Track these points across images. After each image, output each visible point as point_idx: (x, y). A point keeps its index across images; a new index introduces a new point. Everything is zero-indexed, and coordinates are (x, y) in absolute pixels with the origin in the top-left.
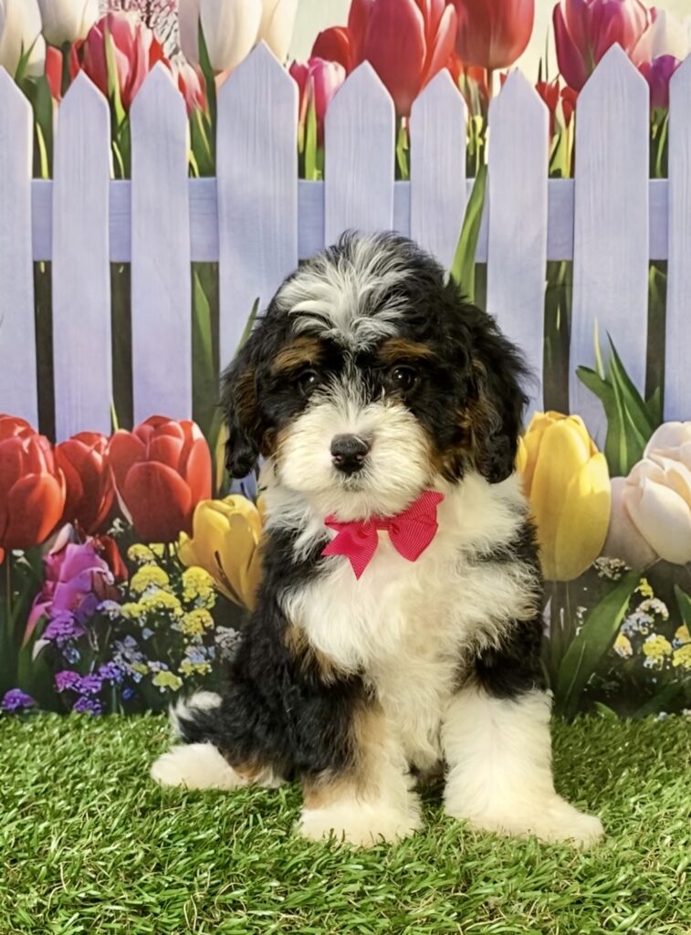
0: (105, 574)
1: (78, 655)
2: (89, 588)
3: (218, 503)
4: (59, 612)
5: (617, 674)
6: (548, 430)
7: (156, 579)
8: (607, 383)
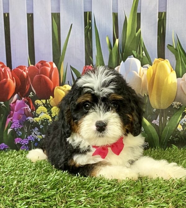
0: (28, 109)
1: (21, 133)
2: (24, 113)
3: (61, 87)
4: (15, 121)
5: (178, 136)
6: (159, 64)
7: (43, 110)
8: (176, 49)
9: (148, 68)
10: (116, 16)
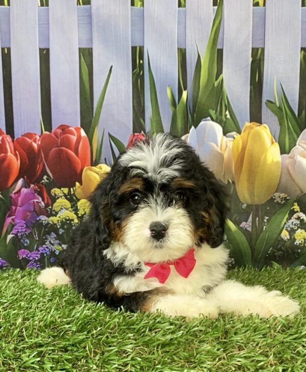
0: (40, 202)
1: (28, 242)
2: (33, 210)
3: (94, 168)
4: (19, 221)
5: (282, 248)
6: (252, 131)
7: (65, 205)
8: (280, 108)
9: (234, 138)
10: (182, 54)
